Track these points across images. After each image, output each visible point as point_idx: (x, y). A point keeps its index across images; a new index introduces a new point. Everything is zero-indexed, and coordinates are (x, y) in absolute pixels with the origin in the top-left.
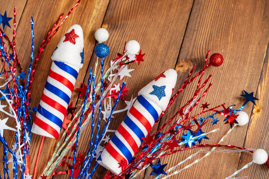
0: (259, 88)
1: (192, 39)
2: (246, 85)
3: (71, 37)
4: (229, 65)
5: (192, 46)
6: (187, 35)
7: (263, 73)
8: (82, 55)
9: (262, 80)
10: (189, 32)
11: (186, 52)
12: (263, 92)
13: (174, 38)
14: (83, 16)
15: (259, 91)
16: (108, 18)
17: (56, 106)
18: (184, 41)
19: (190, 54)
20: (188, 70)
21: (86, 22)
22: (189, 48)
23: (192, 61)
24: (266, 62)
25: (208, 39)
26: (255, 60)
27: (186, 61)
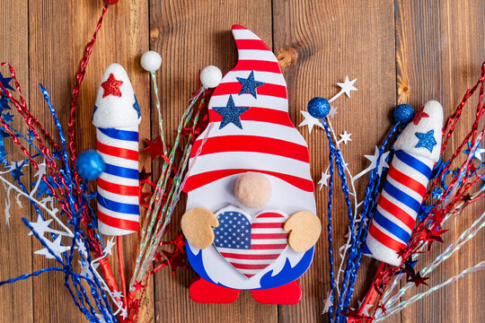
0: (398, 57)
1: (284, 15)
2: (380, 58)
3: (111, 87)
4: (347, 37)
5: (287, 24)
6: (276, 10)
7: (398, 34)
8: (136, 106)
9: (399, 45)
10: (277, 5)
11: (282, 37)
12: (405, 60)
13: (258, 21)
14: (118, 26)
15: (399, 61)
16: (155, 20)
17: (123, 191)
18: (275, 21)
19: (288, 38)
20: (292, 62)
21: (126, 35)
22: (284, 29)
23: (293, 47)
24: (397, 17)
25: (307, 9)
26: (382, 18)
27: (286, 49)
